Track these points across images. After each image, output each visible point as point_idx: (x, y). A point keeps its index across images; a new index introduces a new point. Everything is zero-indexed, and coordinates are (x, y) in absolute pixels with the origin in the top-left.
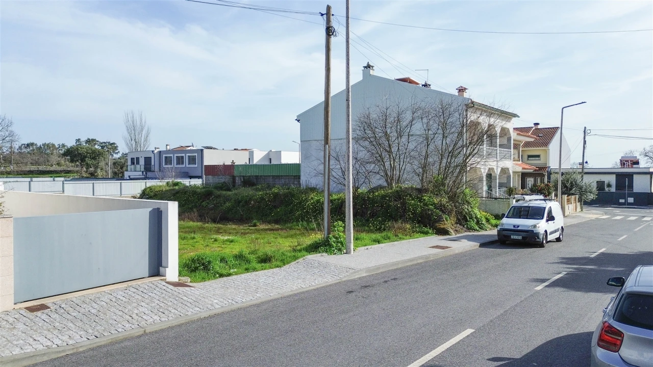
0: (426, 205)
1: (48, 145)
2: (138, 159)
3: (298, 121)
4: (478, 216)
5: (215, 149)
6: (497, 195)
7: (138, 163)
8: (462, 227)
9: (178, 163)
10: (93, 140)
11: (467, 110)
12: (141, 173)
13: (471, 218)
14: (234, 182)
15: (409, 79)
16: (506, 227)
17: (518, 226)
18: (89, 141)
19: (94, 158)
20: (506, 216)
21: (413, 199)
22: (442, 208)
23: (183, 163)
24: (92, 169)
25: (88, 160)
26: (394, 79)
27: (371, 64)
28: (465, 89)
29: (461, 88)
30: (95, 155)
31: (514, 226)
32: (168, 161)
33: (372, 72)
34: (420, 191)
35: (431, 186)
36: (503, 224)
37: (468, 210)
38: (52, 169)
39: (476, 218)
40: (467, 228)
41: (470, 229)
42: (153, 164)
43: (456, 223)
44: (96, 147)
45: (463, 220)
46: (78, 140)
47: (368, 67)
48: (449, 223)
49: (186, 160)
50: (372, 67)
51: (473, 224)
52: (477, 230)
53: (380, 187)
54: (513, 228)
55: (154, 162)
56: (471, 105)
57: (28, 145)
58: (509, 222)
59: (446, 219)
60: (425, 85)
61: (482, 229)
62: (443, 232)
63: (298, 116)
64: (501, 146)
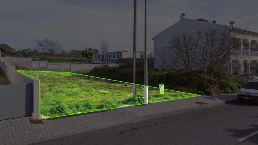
0: (201, 79)
1: (79, 51)
2: (100, 56)
3: (153, 40)
4: (232, 86)
5: (127, 52)
6: (249, 74)
7: (100, 57)
8: (222, 91)
9: (113, 58)
10: (91, 49)
11: (230, 32)
12: (100, 61)
13: (227, 86)
14: (129, 65)
15: (202, 19)
16: (242, 93)
17: (249, 94)
18: (89, 49)
19: (91, 55)
20: (243, 87)
21: (195, 76)
22: (210, 81)
23: (115, 58)
24: (90, 59)
25: (89, 56)
26: (195, 20)
27: (184, 13)
28: (234, 22)
29: (231, 22)
30: (91, 54)
31: (247, 93)
32: (110, 56)
33: (184, 17)
34: (200, 72)
35: (206, 70)
36: (240, 92)
37: (226, 82)
38: (79, 59)
39: (230, 86)
40: (225, 91)
41: (227, 92)
42: (105, 58)
43: (219, 89)
44: (92, 51)
45: (223, 87)
46: (86, 49)
47: (183, 14)
48: (213, 89)
49: (112, 57)
50: (185, 15)
51: (228, 89)
52: (230, 93)
53: (182, 70)
54: (246, 94)
55: (106, 57)
56: (233, 30)
57: (73, 51)
58: (244, 91)
59: (212, 87)
60: (213, 22)
61: (234, 92)
62: (209, 94)
63: (153, 38)
64: (251, 49)
